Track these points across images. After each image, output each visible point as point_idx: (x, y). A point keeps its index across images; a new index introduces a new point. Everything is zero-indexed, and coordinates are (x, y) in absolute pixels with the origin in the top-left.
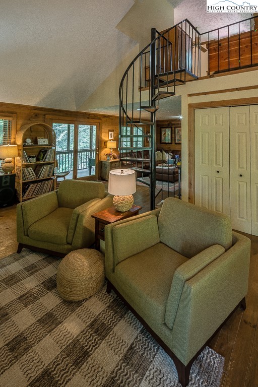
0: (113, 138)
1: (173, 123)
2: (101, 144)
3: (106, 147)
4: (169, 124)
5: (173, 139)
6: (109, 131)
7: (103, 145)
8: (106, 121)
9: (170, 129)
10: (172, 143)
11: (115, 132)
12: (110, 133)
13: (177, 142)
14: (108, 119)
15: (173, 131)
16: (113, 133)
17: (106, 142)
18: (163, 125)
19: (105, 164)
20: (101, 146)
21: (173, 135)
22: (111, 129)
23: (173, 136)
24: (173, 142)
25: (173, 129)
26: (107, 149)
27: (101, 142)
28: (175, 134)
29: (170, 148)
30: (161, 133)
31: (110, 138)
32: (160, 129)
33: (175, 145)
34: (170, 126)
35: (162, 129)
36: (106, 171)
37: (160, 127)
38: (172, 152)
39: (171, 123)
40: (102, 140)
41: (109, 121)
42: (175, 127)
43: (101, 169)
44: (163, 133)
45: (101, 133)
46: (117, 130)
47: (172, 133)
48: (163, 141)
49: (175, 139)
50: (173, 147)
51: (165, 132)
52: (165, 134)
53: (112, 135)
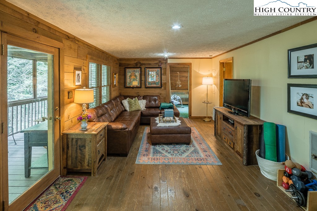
1: (142, 62)
3: (71, 102)
4: (136, 64)
5: (143, 82)
6: (76, 69)
7: (66, 98)
8: (71, 48)
9: (139, 70)
10: (141, 87)
11: (83, 71)
12: (77, 72)
13: (148, 85)
14: (72, 44)
15: (143, 73)
18: (129, 64)
21: (143, 77)
22: (77, 65)
23: (143, 79)
24: (143, 86)
25: (143, 69)
26: (72, 105)
28: (145, 75)
29: (138, 93)
30: (125, 75)
31: (77, 84)
32: (123, 69)
33: (146, 89)
34: (138, 67)
35: (127, 70)
36: (81, 154)
37: (124, 67)
38: (144, 98)
39: (140, 62)
40: (65, 88)
41: (75, 49)
42: (145, 68)
43: (66, 150)
44: (128, 74)
45: (64, 72)
46: (85, 68)
47: (141, 75)
48: (128, 85)
49: (145, 83)
50: (143, 91)
51: (131, 73)
52: (131, 76)
53: (79, 77)
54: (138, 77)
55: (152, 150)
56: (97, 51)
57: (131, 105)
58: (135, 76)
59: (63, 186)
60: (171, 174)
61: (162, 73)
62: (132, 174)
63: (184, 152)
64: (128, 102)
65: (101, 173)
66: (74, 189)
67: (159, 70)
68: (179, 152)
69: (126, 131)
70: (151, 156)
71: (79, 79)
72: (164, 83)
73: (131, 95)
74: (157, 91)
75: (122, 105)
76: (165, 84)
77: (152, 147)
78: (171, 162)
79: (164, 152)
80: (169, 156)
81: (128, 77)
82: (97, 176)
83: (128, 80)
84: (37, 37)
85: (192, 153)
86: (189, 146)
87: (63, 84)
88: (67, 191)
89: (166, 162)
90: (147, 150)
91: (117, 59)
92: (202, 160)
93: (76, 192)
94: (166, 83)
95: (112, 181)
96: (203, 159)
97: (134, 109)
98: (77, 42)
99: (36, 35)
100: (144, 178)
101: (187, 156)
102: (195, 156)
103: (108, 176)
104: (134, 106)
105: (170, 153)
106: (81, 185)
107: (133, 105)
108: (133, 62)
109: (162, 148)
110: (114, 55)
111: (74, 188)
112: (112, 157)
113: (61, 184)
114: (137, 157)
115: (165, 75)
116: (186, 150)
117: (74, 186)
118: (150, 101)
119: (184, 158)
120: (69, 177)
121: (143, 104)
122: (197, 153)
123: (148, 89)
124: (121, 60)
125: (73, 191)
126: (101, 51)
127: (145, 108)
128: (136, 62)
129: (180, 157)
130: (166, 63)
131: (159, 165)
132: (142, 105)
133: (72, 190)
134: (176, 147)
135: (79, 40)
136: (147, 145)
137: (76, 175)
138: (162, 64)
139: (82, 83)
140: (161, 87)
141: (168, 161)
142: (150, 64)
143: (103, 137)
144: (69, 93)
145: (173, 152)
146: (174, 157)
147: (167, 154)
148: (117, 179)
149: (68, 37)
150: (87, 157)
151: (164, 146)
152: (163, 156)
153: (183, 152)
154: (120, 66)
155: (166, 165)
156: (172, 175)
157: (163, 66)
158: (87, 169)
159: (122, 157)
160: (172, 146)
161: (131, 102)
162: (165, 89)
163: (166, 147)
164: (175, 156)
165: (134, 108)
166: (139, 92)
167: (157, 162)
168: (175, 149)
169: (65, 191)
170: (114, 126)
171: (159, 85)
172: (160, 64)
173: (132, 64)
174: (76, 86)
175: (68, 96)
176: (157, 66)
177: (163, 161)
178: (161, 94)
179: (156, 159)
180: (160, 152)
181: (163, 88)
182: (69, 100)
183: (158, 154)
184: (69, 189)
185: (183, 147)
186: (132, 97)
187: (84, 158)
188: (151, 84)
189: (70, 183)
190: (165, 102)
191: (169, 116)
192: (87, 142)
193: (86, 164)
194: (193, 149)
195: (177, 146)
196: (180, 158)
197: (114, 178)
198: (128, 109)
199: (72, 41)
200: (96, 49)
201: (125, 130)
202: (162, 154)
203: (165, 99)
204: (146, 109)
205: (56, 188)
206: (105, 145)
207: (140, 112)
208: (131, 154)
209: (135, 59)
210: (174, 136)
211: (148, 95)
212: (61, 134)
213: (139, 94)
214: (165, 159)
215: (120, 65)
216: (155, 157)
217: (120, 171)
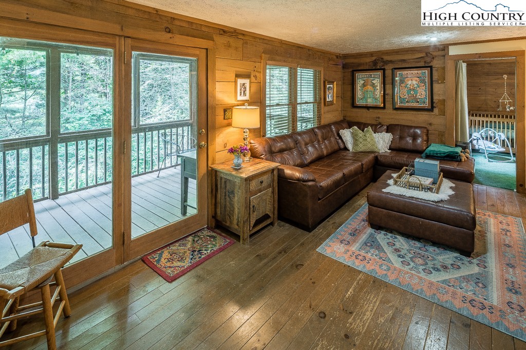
0: (247, 98)
1: (386, 58)
2: (214, 115)
3: (229, 125)
4: (375, 63)
5: (388, 98)
6: (238, 76)
7: (220, 118)
8: (229, 46)
9: (380, 73)
10: (384, 108)
11: (253, 79)
12: (240, 81)
13: (398, 105)
14: (231, 40)
15: (388, 80)
16: (247, 81)
17: (227, 110)
18: (360, 65)
19: (226, 181)
20: (214, 122)
21: (388, 87)
22: (241, 70)
23: (389, 91)
24: (389, 105)
25: (389, 73)
26: (230, 130)
27: (214, 108)
28: (392, 84)
29: (379, 118)
30: (353, 83)
31: (240, 98)
32: (350, 74)
33: (395, 112)
34: (378, 67)
35: (357, 75)
36: (230, 203)
37: (351, 70)
38: (389, 129)
39: (382, 59)
40: (217, 103)
41: (236, 48)
42: (392, 70)
43: (214, 192)
44: (359, 83)
45: (214, 81)
46: (258, 74)
47: (384, 83)
48: (359, 102)
49: (393, 98)
50: (389, 116)
51: (364, 80)
52: (364, 85)
53: (245, 88)
54: (378, 88)
55: (364, 237)
56: (284, 46)
57: (356, 140)
58: (373, 85)
59: (201, 241)
60: (375, 302)
61: (435, 77)
62: (298, 266)
63: (442, 269)
64: (352, 133)
65: (255, 244)
66: (209, 251)
67: (426, 72)
68: (427, 264)
69: (305, 185)
70: (354, 248)
71: (244, 92)
72: (439, 101)
73: (363, 121)
74: (422, 118)
75: (341, 138)
76: (443, 102)
77: (370, 230)
78: (391, 278)
79: (388, 251)
80: (396, 262)
81: (359, 88)
82: (247, 246)
83: (359, 94)
84: (171, 38)
85: (467, 279)
86: (469, 259)
87: (214, 97)
88: (201, 250)
89: (380, 272)
90: (355, 234)
91: (337, 56)
92: (485, 312)
93: (209, 257)
94: (444, 100)
95: (261, 264)
96: (491, 307)
97: (361, 148)
98: (240, 37)
99: (169, 35)
100: (314, 283)
101: (444, 282)
102: (469, 290)
103: (261, 252)
104: (361, 143)
105: (403, 257)
106: (221, 250)
107: (361, 140)
108: (368, 60)
109: (391, 241)
110: (328, 49)
111: (210, 249)
112: (287, 225)
113: (202, 238)
114: (327, 240)
115: (443, 83)
116: (450, 266)
117: (212, 247)
118: (401, 138)
119: (431, 283)
120: (215, 232)
121: (384, 141)
122: (480, 285)
123: (399, 112)
124: (345, 56)
125: (205, 254)
126: (294, 46)
127: (389, 149)
128: (374, 58)
129: (422, 275)
130: (444, 56)
131: (360, 272)
132: (382, 142)
133: (205, 252)
134: (427, 251)
135: (243, 33)
136: (363, 223)
137: (224, 233)
138: (433, 58)
139: (251, 97)
140: (431, 109)
141: (385, 272)
142: (404, 61)
143: (269, 186)
144: (225, 111)
145: (411, 258)
146: (407, 268)
147: (393, 258)
148: (270, 263)
149: (224, 32)
150: (236, 211)
151: (398, 237)
152: (381, 258)
153: (439, 267)
154: (343, 67)
155: (375, 280)
156: (373, 306)
157: (436, 64)
158: (236, 229)
159: (302, 230)
160: (418, 244)
161: (356, 135)
162: (443, 113)
163: (402, 241)
164: (411, 269)
165: (361, 145)
166: (380, 116)
167: (358, 265)
168: (423, 253)
169: (197, 250)
170: (288, 172)
171: (427, 105)
172: (428, 59)
173: (366, 63)
174: (238, 101)
175: (223, 116)
176: (422, 64)
177: (373, 267)
178: (430, 124)
179: (360, 258)
180: (379, 247)
181: (436, 111)
182: (226, 121)
183: (372, 251)
184: (204, 249)
185: (449, 257)
186: (362, 126)
187: (233, 211)
188: (407, 102)
189: (211, 241)
190: (443, 143)
191: (425, 174)
192: (237, 187)
193: (235, 222)
194: (476, 270)
195: (431, 249)
196: (420, 278)
197: (265, 261)
198: (350, 146)
199: (231, 36)
200: (282, 42)
201: (304, 183)
202: (382, 255)
203: (442, 136)
204: (389, 151)
205: (194, 240)
206: (274, 201)
207: (373, 155)
208: (320, 230)
209: (371, 54)
210: (422, 222)
211: (398, 125)
212: (209, 169)
213: (380, 120)
214: (381, 266)
215: (345, 67)
216: (363, 253)
217: (283, 253)
